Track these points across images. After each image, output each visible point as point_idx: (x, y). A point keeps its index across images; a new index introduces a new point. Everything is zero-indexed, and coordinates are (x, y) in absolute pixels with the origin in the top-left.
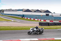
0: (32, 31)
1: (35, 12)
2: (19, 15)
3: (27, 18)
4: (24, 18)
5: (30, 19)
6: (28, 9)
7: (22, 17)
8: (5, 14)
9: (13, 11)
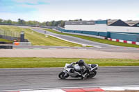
0: (69, 70)
1: (135, 26)
2: (99, 33)
3: (118, 41)
4: (111, 40)
5: (125, 42)
6: (120, 20)
7: (106, 39)
8: (68, 31)
9: (85, 23)
